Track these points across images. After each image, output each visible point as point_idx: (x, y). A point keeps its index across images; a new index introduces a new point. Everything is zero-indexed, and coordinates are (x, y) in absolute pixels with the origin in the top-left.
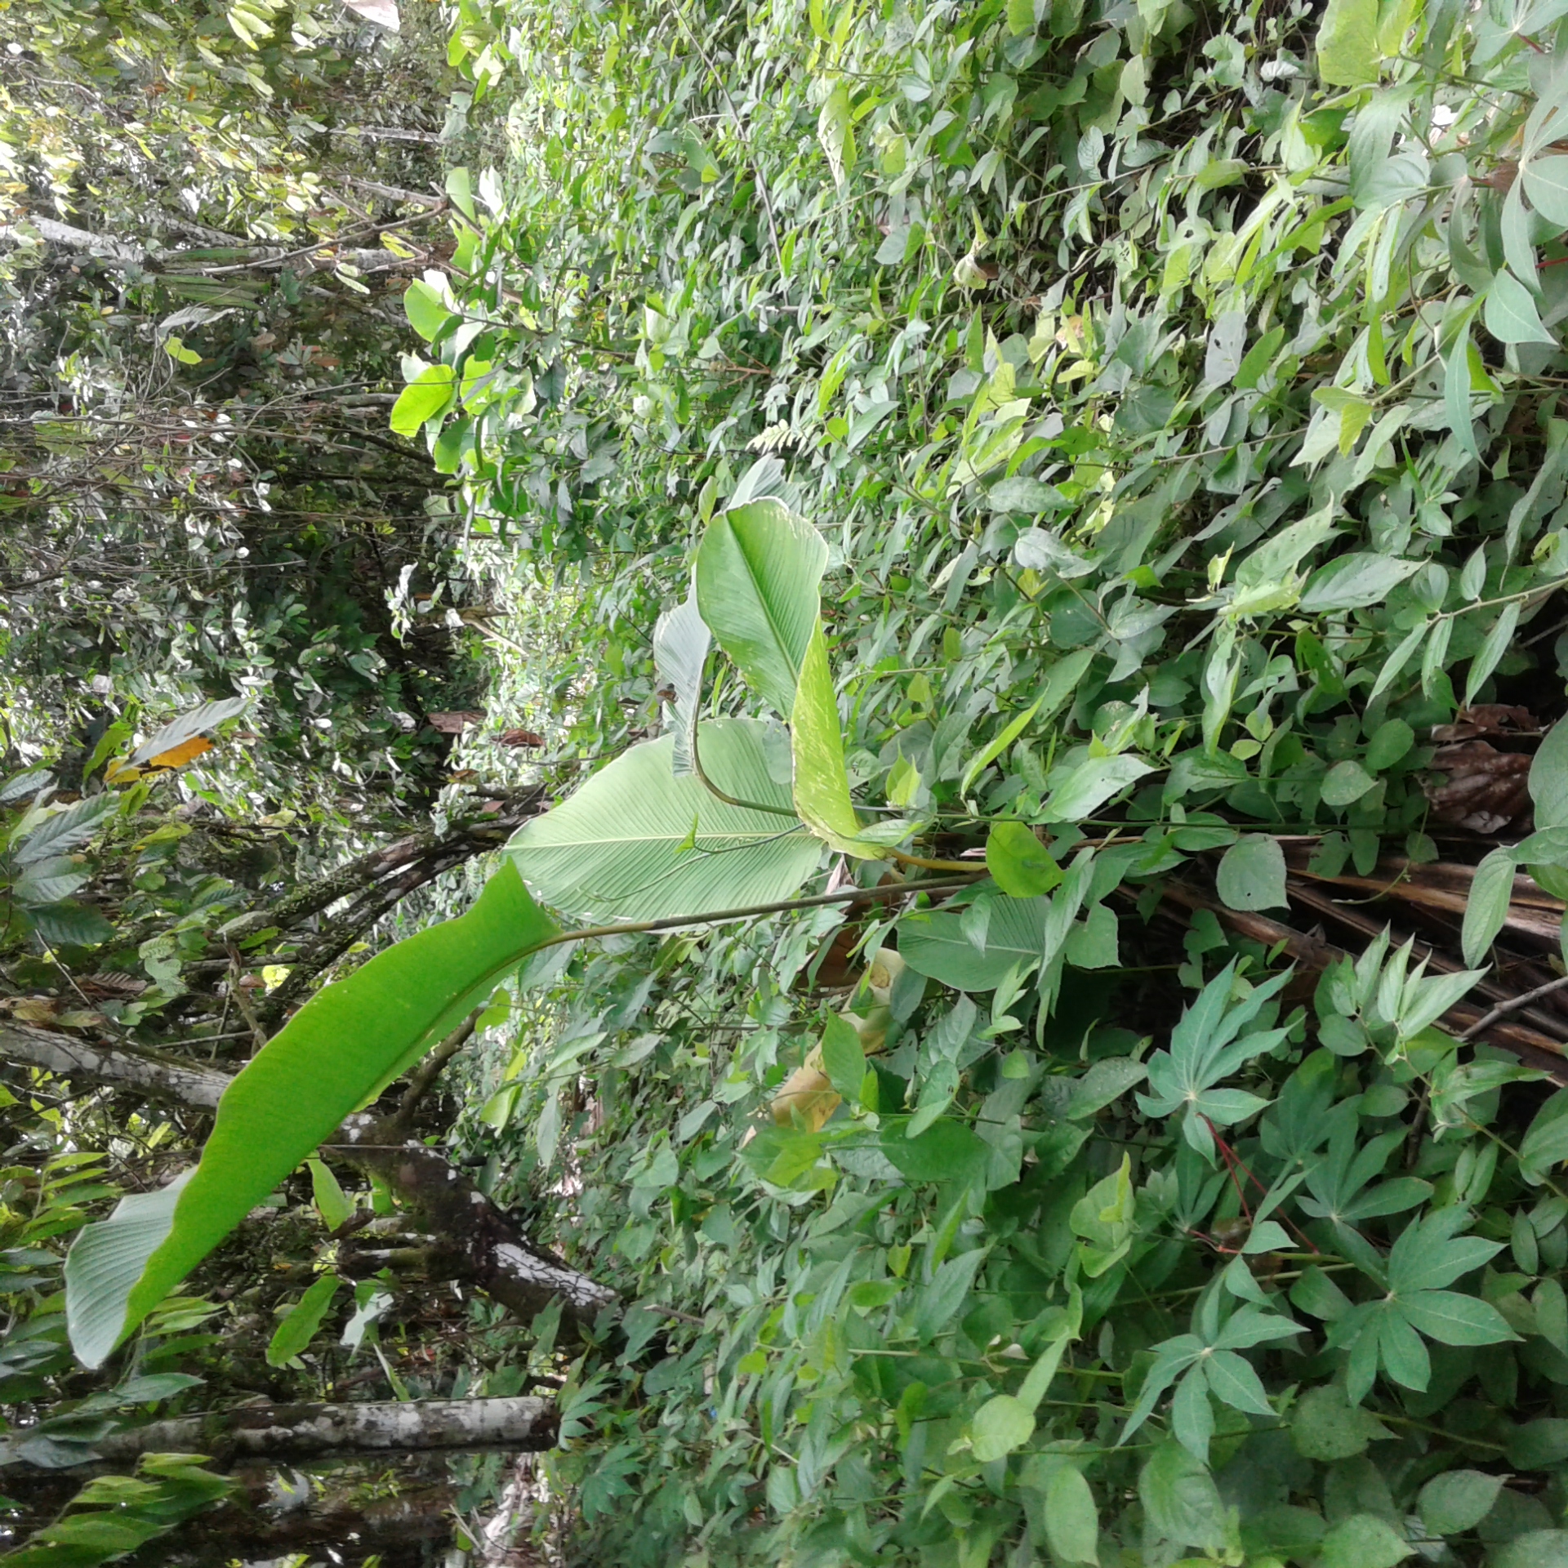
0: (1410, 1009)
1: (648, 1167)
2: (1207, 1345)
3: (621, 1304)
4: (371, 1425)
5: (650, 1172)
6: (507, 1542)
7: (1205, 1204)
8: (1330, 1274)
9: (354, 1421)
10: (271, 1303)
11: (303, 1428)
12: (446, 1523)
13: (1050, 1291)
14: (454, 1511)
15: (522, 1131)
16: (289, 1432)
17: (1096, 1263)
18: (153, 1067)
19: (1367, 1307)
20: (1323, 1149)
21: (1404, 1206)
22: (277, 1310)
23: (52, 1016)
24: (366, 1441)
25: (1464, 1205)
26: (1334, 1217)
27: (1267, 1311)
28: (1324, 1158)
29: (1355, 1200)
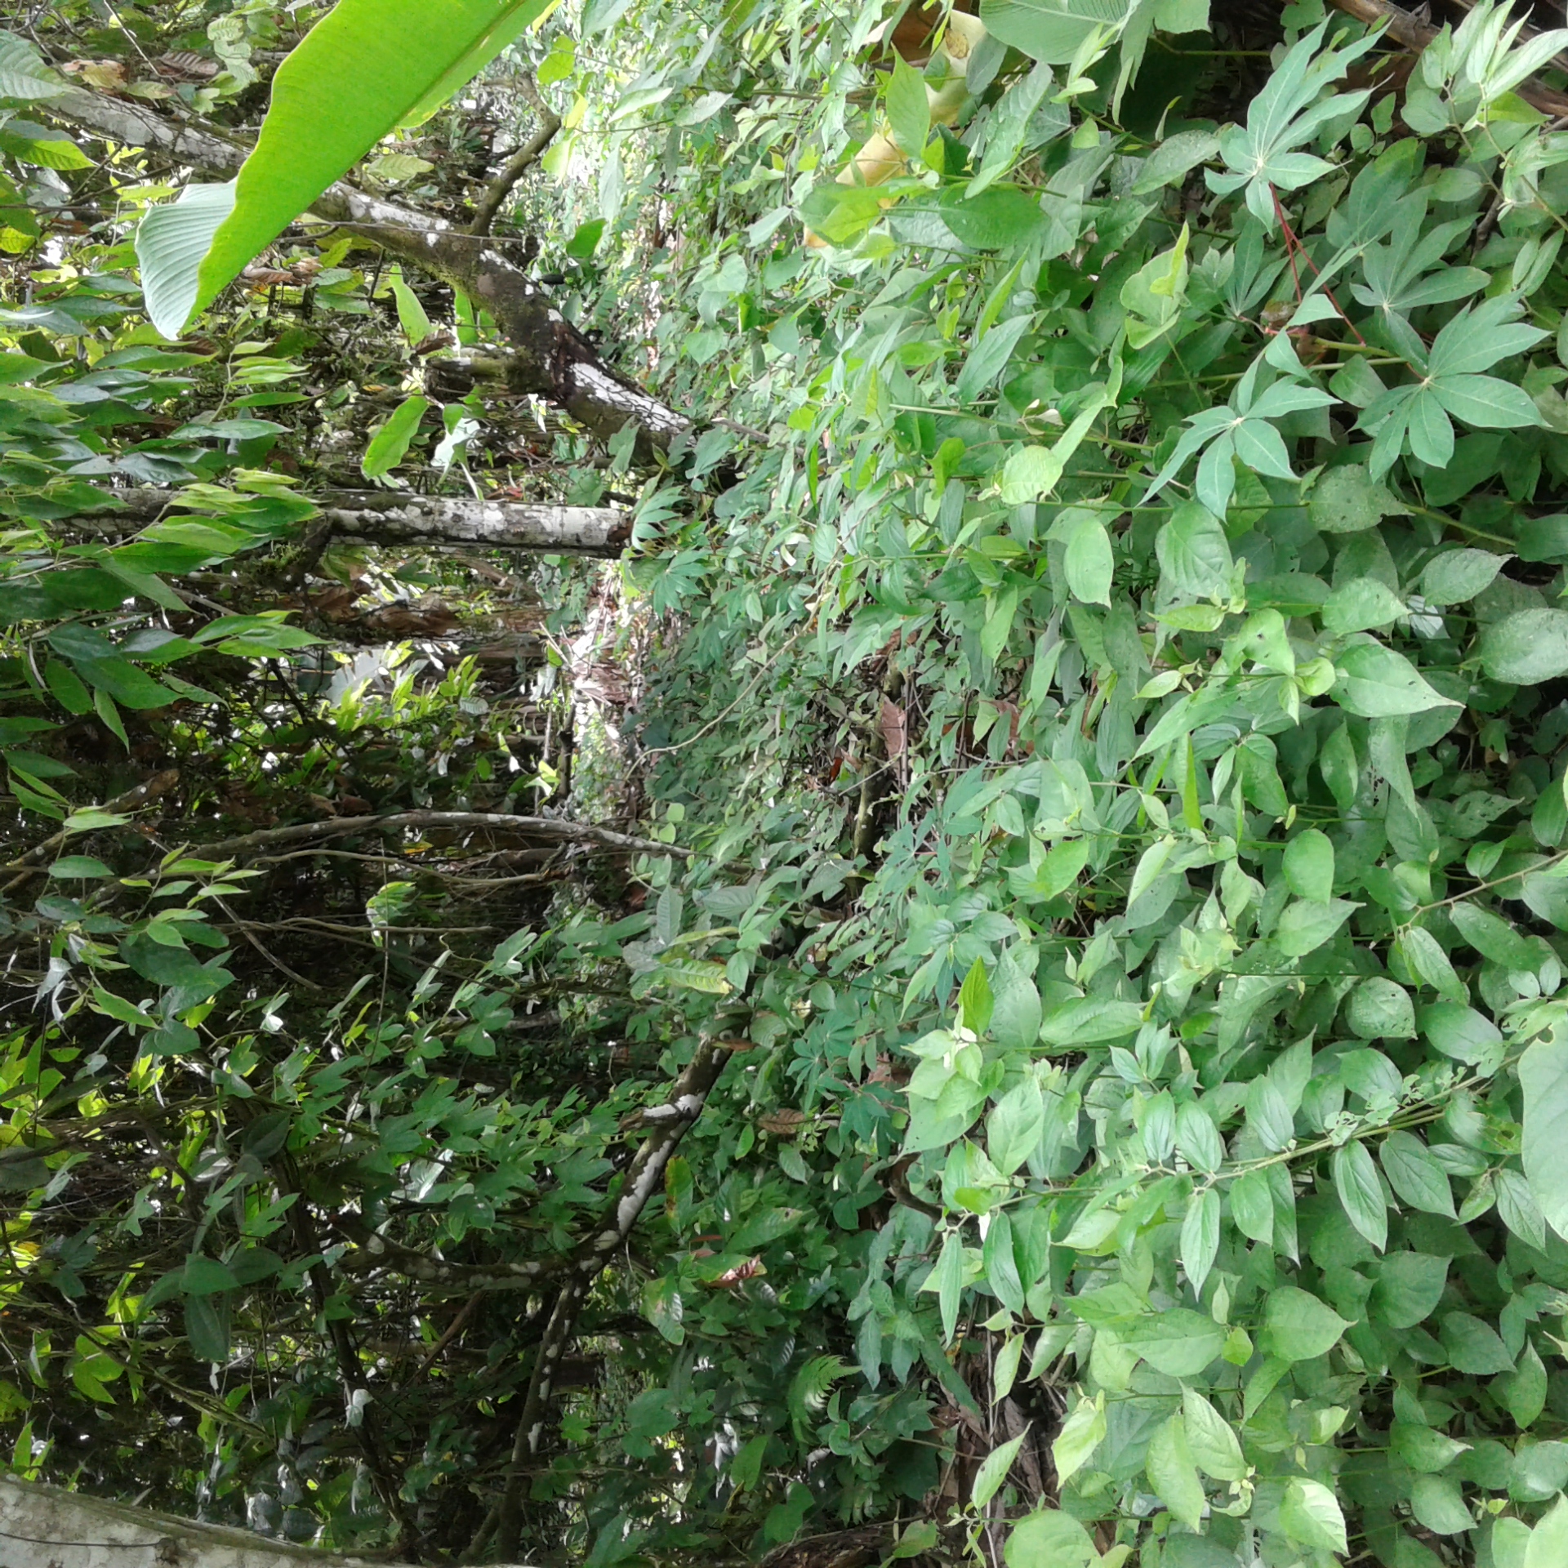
0: (1499, 68)
1: (718, 271)
2: (1239, 415)
3: (694, 433)
4: (457, 518)
5: (719, 277)
6: (593, 658)
7: (1260, 291)
8: (1376, 368)
9: (442, 513)
10: (364, 425)
11: (393, 514)
12: (537, 645)
13: (1094, 368)
14: (546, 632)
15: (603, 272)
16: (382, 517)
17: (1142, 335)
18: (228, 148)
19: (1402, 391)
20: (1385, 241)
21: (1459, 295)
22: (369, 430)
23: (122, 85)
24: (453, 533)
25: (1518, 294)
26: (1386, 306)
27: (1304, 383)
28: (1388, 249)
29: (1409, 288)
